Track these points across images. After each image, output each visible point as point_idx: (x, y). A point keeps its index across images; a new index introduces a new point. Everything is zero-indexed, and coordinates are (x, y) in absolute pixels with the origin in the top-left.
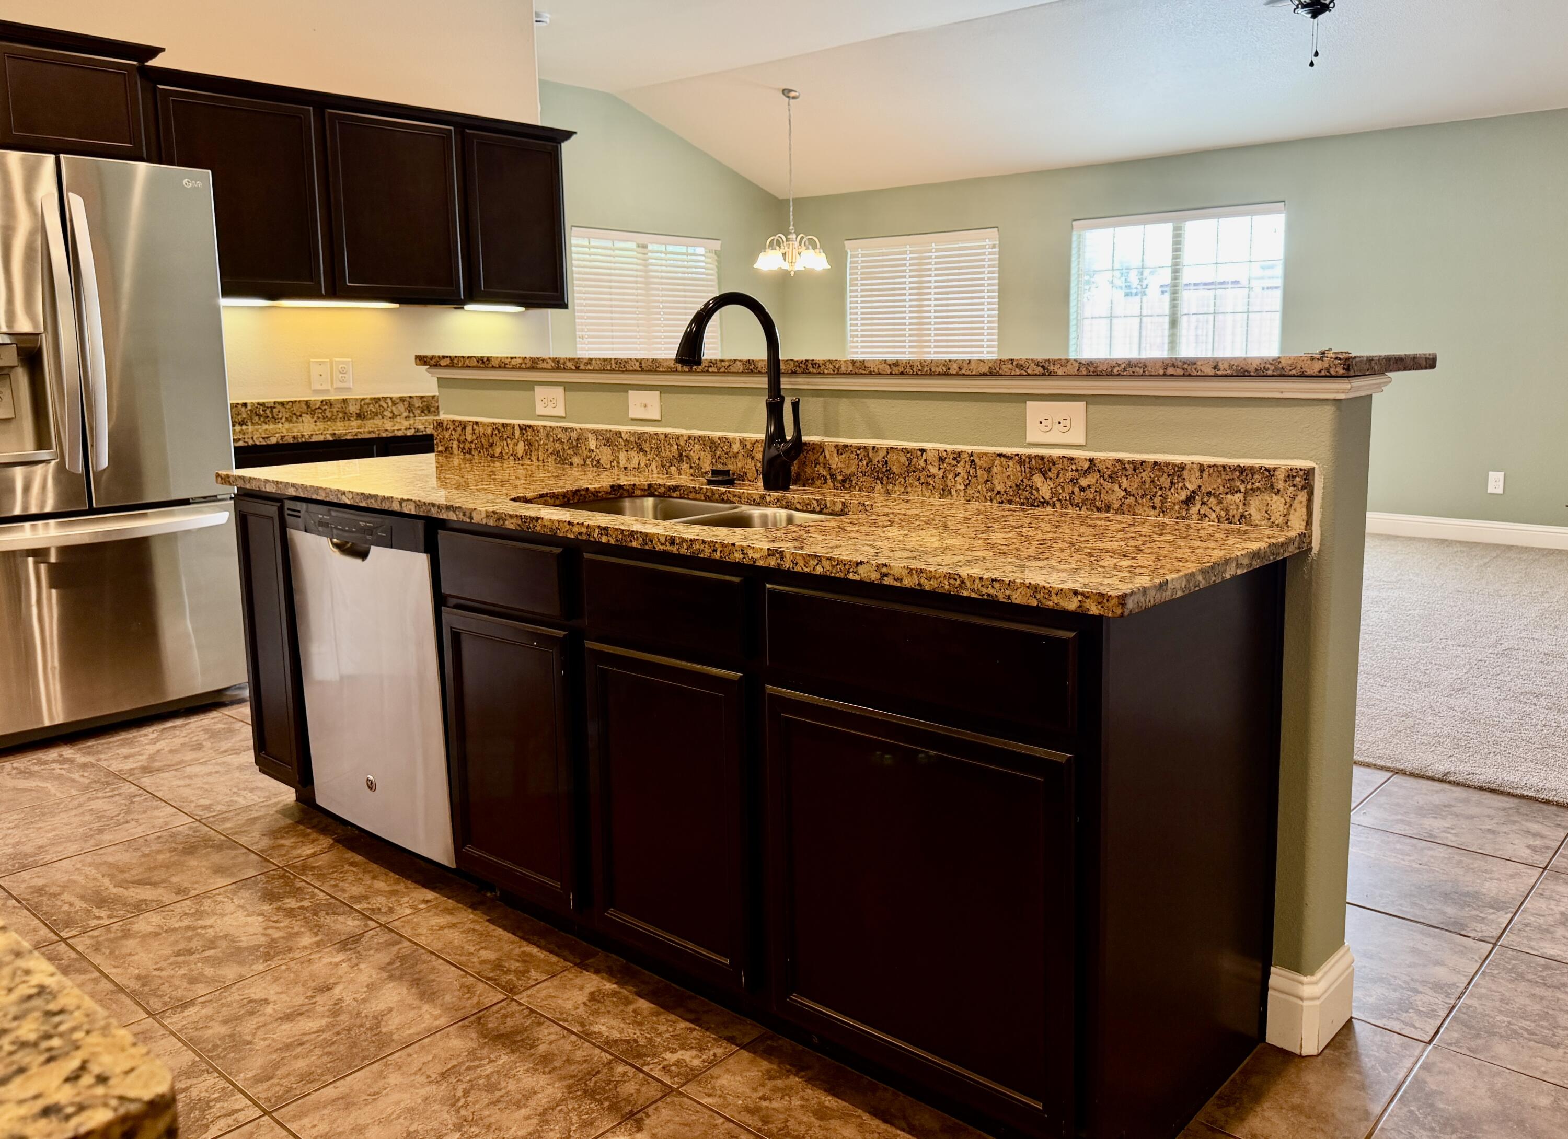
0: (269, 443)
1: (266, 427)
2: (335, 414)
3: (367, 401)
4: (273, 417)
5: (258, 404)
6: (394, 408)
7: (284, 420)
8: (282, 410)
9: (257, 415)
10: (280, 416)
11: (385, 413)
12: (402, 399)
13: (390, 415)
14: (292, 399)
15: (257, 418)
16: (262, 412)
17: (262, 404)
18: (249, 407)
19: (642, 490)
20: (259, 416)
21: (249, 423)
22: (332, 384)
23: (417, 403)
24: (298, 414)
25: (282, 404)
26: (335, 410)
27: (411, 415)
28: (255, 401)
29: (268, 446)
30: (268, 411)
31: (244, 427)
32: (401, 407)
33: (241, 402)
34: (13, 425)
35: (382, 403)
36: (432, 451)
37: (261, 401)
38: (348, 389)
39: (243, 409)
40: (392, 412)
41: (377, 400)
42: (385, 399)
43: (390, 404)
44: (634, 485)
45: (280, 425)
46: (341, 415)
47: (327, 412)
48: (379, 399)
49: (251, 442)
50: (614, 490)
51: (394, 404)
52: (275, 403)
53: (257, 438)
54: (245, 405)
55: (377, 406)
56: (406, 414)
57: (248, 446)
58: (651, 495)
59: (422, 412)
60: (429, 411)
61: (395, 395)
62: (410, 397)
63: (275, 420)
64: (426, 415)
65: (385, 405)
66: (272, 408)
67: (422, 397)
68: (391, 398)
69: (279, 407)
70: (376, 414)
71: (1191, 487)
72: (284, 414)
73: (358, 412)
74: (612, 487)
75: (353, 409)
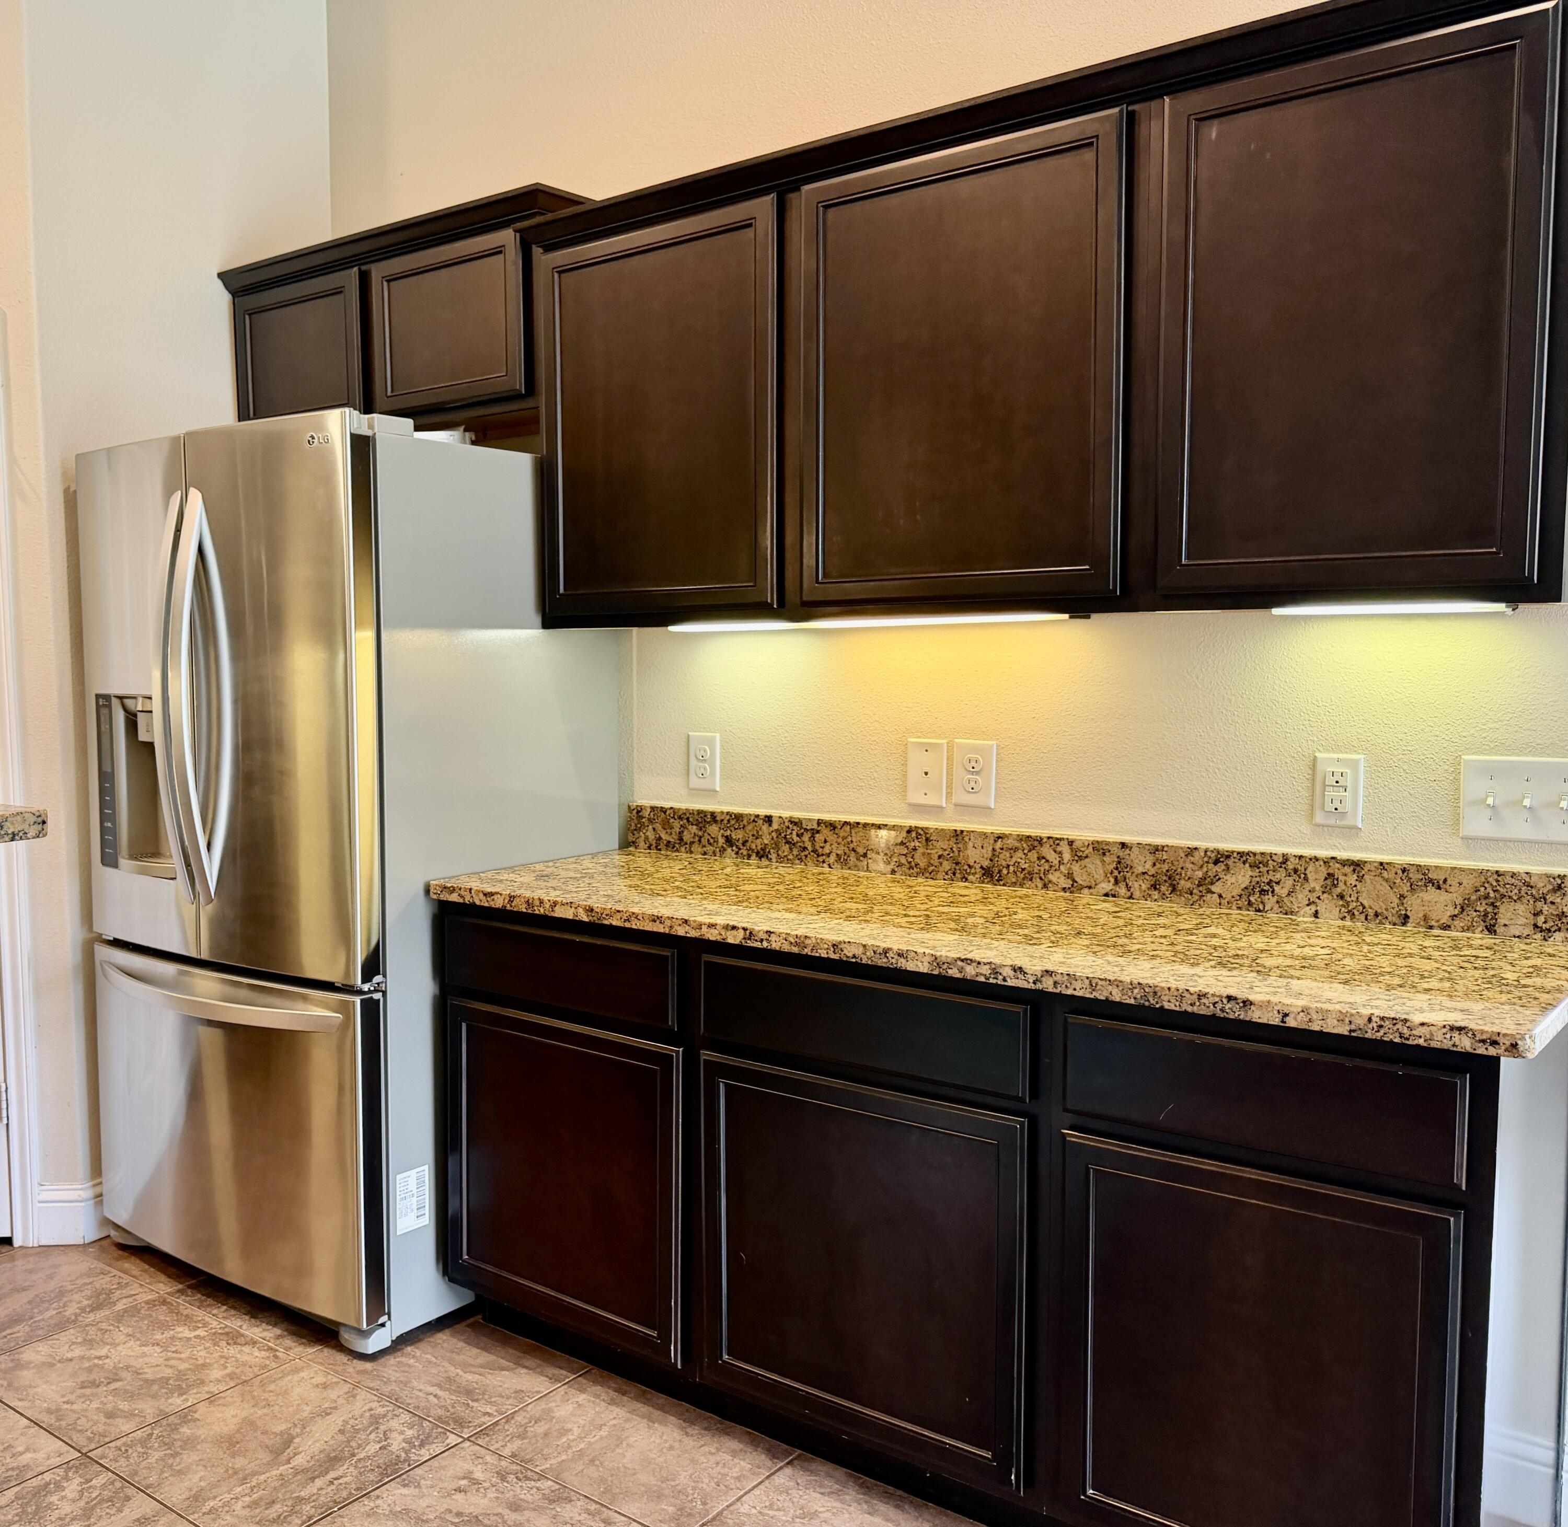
1: (801, 867)
2: (936, 862)
3: (1011, 842)
4: (814, 851)
5: (792, 820)
6: (1076, 868)
7: (833, 858)
8: (831, 837)
9: (787, 842)
10: (827, 850)
11: (1053, 877)
12: (1100, 848)
13: (1067, 883)
14: (852, 819)
15: (786, 848)
16: (796, 839)
17: (798, 822)
18: (775, 826)
20: (791, 844)
21: (773, 856)
22: (949, 794)
23: (1142, 863)
24: (861, 851)
25: (832, 826)
26: (935, 853)
27: (1122, 891)
28: (786, 814)
30: (806, 837)
31: (764, 864)
32: (1096, 868)
33: (763, 812)
35: (1047, 851)
37: (798, 814)
38: (985, 810)
39: (765, 827)
40: (1070, 876)
41: (1034, 843)
42: (1056, 841)
43: (1067, 856)
45: (827, 869)
46: (947, 865)
47: (918, 855)
48: (1040, 841)
51: (1078, 856)
52: (819, 822)
54: (769, 819)
55: (1033, 855)
56: (1107, 886)
59: (1154, 887)
60: (1174, 889)
61: (1084, 835)
62: (1123, 845)
63: (818, 857)
64: (1163, 897)
65: (1053, 857)
66: (814, 832)
67: (1156, 849)
68: (1071, 843)
69: (826, 832)
70: (1030, 876)
72: (834, 846)
73: (986, 863)
75: (976, 855)
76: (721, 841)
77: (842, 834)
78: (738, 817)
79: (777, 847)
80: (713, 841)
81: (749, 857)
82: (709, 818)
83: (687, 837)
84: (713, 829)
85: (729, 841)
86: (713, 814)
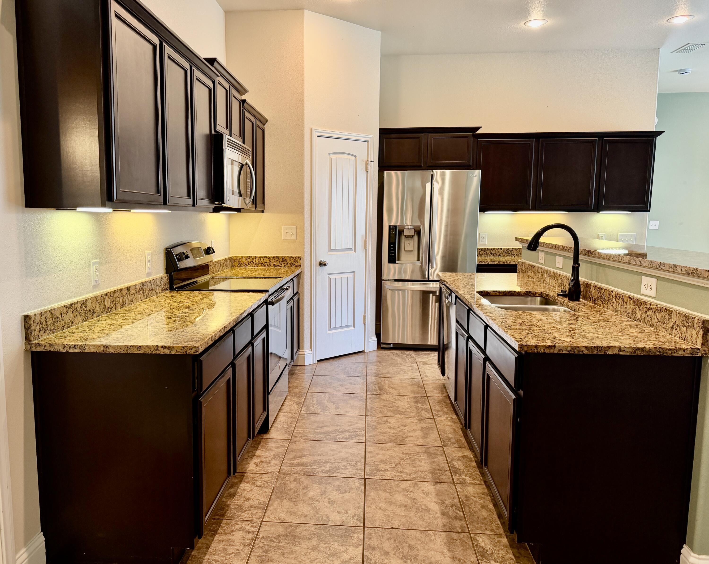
0: (494, 264)
1: (508, 257)
4: (511, 254)
5: (506, 249)
7: (515, 255)
10: (514, 254)
15: (505, 254)
16: (507, 252)
17: (508, 249)
18: (503, 250)
19: (539, 294)
20: (506, 253)
21: (502, 256)
25: (515, 249)
29: (493, 265)
30: (510, 252)
31: (500, 257)
33: (500, 248)
34: (412, 253)
36: (517, 272)
37: (507, 248)
39: (500, 250)
44: (536, 292)
45: (514, 257)
49: (487, 263)
50: (527, 293)
52: (513, 249)
53: (490, 262)
54: (501, 249)
57: (486, 264)
58: (541, 297)
63: (512, 255)
69: (514, 250)
71: (674, 321)
72: (516, 253)
74: (526, 292)
76: (489, 254)
77: (517, 250)
78: (494, 249)
79: (503, 254)
80: (487, 254)
81: (496, 256)
82: (487, 249)
83: (481, 253)
84: (488, 251)
85: (491, 253)
86: (488, 249)
